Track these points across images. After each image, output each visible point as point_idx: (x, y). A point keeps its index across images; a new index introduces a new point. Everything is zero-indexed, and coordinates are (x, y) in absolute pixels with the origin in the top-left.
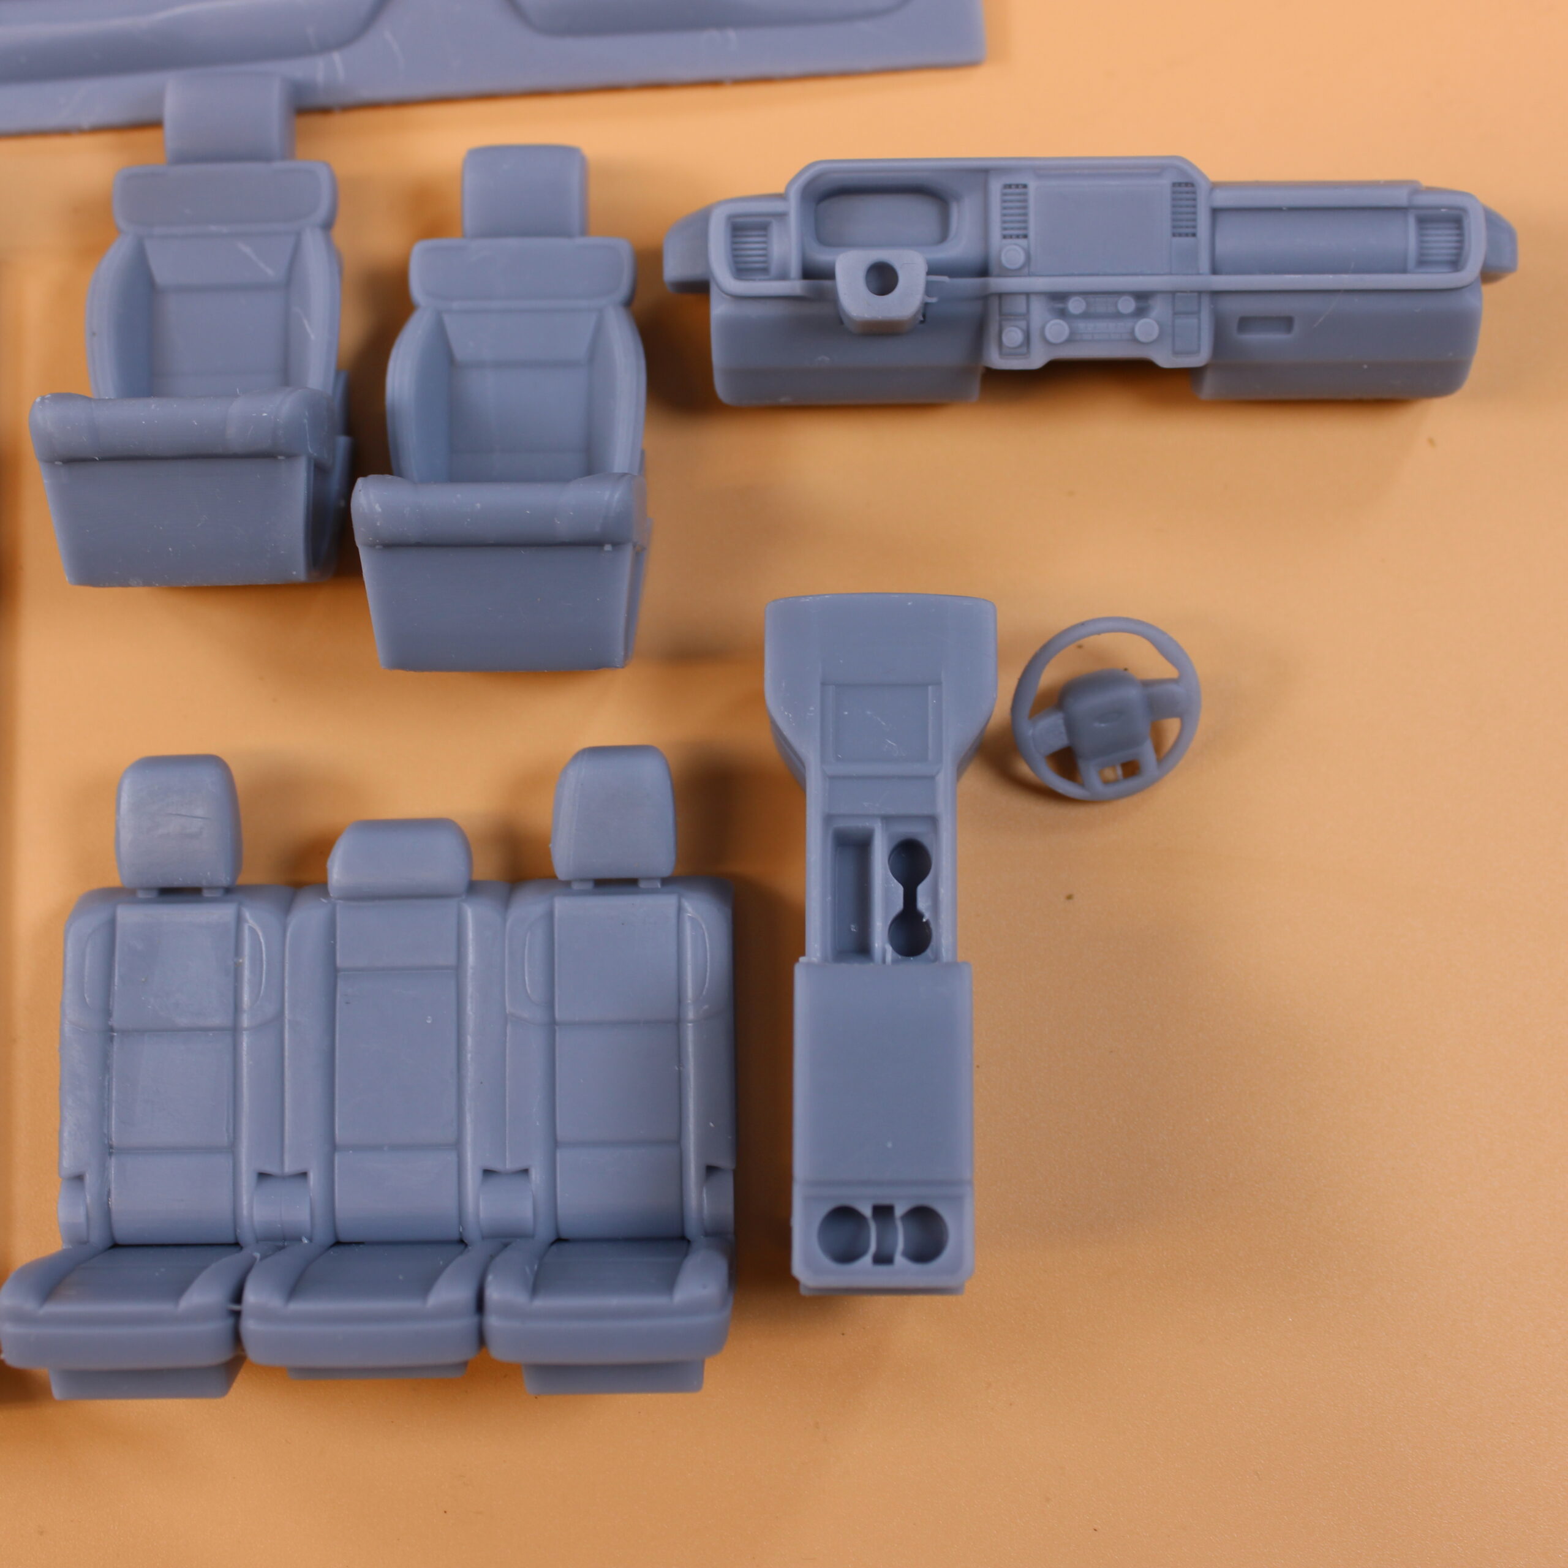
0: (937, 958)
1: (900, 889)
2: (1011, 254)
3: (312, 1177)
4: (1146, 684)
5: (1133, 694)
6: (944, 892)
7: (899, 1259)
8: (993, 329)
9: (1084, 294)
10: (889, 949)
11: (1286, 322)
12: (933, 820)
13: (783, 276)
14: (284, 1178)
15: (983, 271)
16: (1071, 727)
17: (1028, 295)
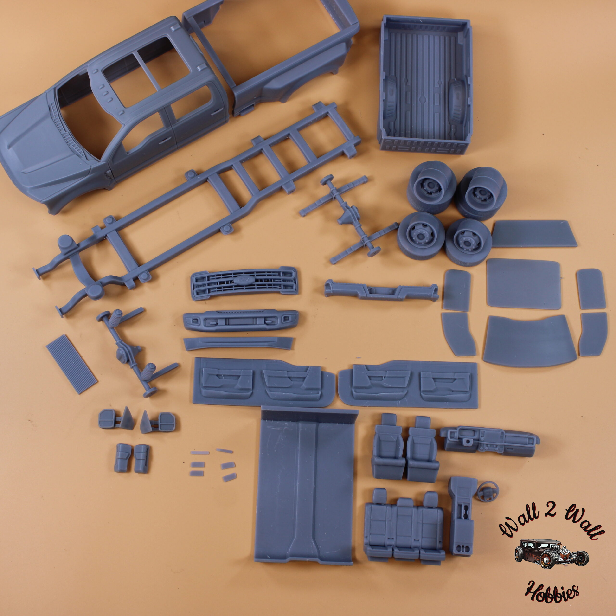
0: (469, 519)
1: (465, 511)
2: (482, 439)
3: (394, 539)
4: (493, 489)
5: (491, 490)
6: (470, 512)
7: (465, 552)
8: (479, 447)
9: (490, 444)
10: (464, 518)
11: (513, 449)
12: (469, 504)
13: (456, 439)
14: (391, 539)
15: (478, 440)
16: (484, 493)
17: (484, 444)
